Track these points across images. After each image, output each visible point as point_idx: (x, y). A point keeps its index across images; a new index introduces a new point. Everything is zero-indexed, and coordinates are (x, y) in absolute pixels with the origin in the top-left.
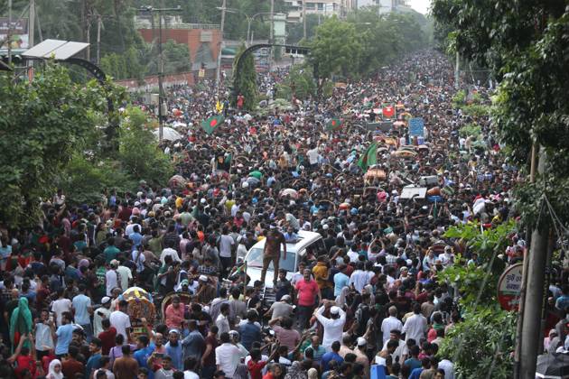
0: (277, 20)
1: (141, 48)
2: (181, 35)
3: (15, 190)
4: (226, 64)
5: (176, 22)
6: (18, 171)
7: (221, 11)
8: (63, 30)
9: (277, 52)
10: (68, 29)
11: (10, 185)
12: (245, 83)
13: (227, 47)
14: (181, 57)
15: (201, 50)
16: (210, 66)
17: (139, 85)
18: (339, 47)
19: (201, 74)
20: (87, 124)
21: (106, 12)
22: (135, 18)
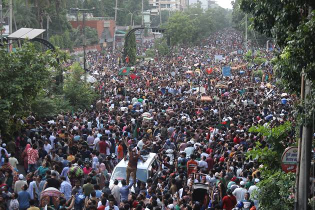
0: (146, 14)
1: (71, 31)
2: (93, 24)
3: (7, 113)
4: (118, 39)
5: (89, 17)
6: (8, 103)
7: (114, 10)
8: (28, 23)
9: (146, 32)
10: (31, 22)
11: (4, 111)
12: (131, 49)
13: (119, 30)
14: (93, 36)
15: (104, 32)
16: (109, 40)
17: (71, 52)
18: (182, 28)
19: (105, 45)
20: (46, 74)
21: (51, 12)
22: (67, 15)
